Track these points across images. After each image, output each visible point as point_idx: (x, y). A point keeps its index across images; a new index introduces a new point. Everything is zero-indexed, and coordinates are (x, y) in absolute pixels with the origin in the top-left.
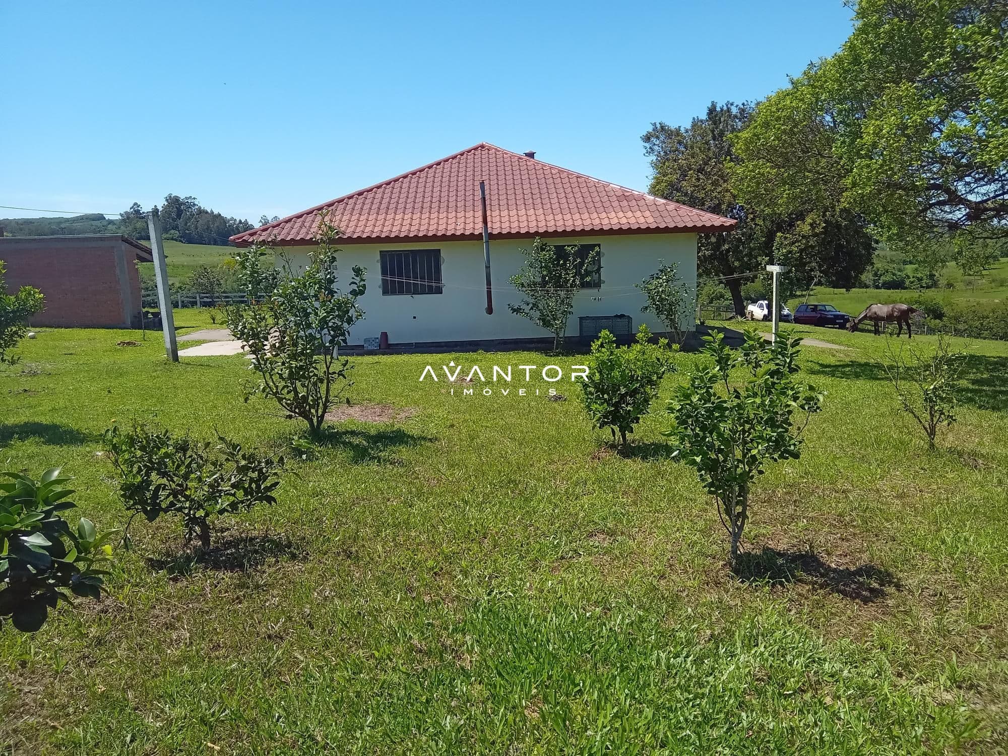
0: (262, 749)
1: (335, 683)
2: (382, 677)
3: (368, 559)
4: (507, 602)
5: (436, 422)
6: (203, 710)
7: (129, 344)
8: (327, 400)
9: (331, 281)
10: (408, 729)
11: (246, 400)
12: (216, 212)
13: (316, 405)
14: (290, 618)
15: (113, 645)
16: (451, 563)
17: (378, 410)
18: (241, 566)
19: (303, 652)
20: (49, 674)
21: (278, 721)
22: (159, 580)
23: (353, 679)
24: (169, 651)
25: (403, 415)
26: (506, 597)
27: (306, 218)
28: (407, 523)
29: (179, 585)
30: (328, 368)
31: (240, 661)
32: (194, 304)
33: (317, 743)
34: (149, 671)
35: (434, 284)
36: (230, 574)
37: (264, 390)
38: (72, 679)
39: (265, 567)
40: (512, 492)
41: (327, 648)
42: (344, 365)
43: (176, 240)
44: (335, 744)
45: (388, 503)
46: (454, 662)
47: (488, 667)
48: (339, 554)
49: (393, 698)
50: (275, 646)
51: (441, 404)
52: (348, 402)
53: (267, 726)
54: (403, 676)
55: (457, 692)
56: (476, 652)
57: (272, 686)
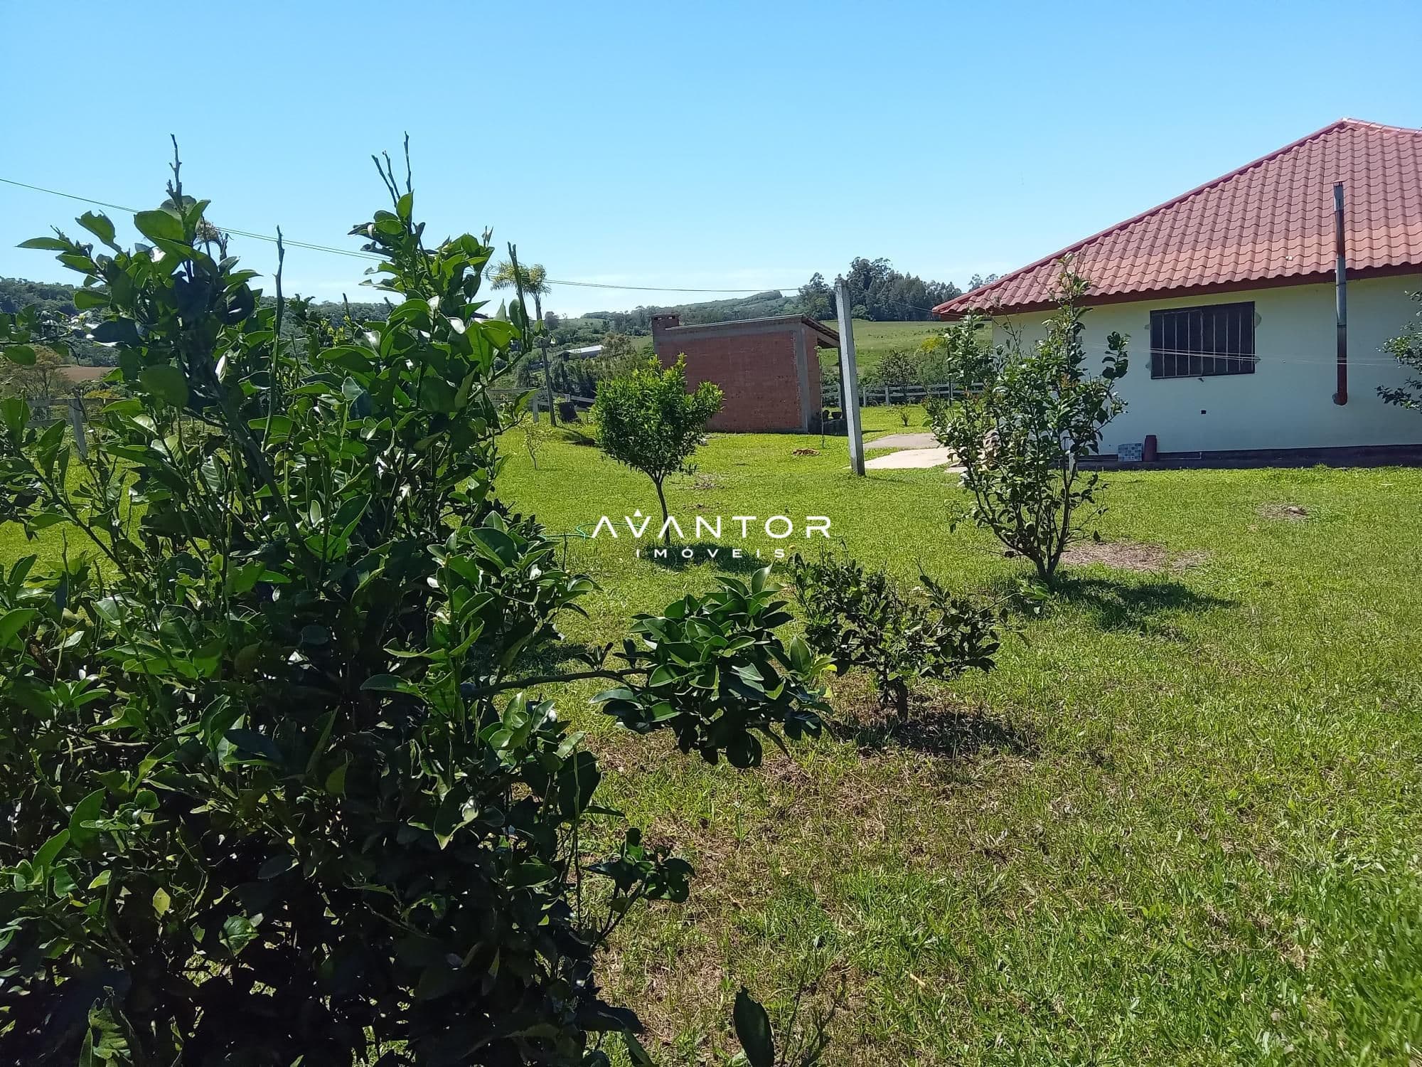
0: (979, 1002)
1: (1082, 939)
2: (1154, 946)
3: (1129, 771)
4: (1373, 878)
5: (1240, 576)
6: (904, 929)
7: (806, 452)
8: (1064, 533)
9: (1076, 360)
10: (1198, 1034)
11: (953, 528)
12: (913, 276)
13: (1047, 539)
14: (1014, 833)
15: (797, 822)
16: (1267, 799)
17: (1141, 553)
18: (948, 751)
19: (1034, 884)
20: (730, 841)
21: (1000, 969)
22: (847, 750)
23: (1109, 939)
24: (860, 843)
25: (1182, 562)
26: (1370, 871)
27: (1038, 273)
28: (1191, 725)
29: (871, 761)
30: (1068, 487)
31: (949, 877)
32: (880, 400)
33: (1056, 1015)
34: (838, 864)
35: (1240, 359)
36: (933, 759)
37: (976, 516)
38: (754, 853)
39: (980, 756)
40: (1383, 701)
41: (1069, 886)
42: (1092, 483)
43: (862, 318)
44: (1083, 1024)
45: (1160, 693)
46: (1275, 954)
47: (1338, 976)
48: (1084, 756)
49: (1173, 982)
50: (995, 867)
51: (1249, 549)
52: (1096, 537)
53: (986, 973)
54: (1189, 953)
55: (1282, 999)
56: (1315, 947)
57: (992, 920)
